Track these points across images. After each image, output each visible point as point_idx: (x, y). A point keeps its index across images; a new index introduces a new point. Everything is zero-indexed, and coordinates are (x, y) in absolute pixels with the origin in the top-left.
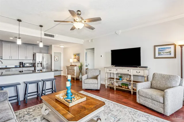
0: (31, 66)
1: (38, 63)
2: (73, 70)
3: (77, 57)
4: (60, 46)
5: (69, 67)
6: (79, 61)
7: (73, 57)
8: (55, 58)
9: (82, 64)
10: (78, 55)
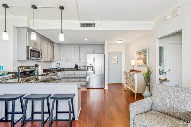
0: (84, 69)
1: (88, 67)
2: (133, 80)
3: (142, 55)
4: (117, 42)
5: (128, 73)
6: (145, 63)
7: (136, 56)
8: (114, 59)
9: (151, 70)
10: (145, 52)
